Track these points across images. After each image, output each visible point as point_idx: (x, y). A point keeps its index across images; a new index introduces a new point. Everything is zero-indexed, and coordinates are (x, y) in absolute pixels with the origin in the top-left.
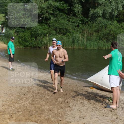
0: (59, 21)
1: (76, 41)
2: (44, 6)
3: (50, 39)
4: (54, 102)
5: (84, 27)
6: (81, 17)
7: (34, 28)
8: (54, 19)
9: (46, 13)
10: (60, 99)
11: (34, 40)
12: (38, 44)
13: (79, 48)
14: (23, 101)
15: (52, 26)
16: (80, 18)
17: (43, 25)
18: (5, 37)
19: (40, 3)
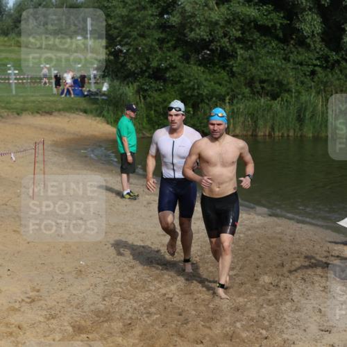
0: (260, 60)
1: (308, 114)
2: (217, 18)
3: (236, 110)
4: (248, 285)
5: (330, 76)
6: (320, 48)
7: (190, 81)
8: (246, 55)
9: (222, 38)
10: (266, 279)
11: (192, 112)
12: (201, 123)
13: (316, 134)
14: (163, 283)
15: (239, 74)
16: (318, 53)
17: (215, 72)
18: (109, 105)
19: (206, 8)
